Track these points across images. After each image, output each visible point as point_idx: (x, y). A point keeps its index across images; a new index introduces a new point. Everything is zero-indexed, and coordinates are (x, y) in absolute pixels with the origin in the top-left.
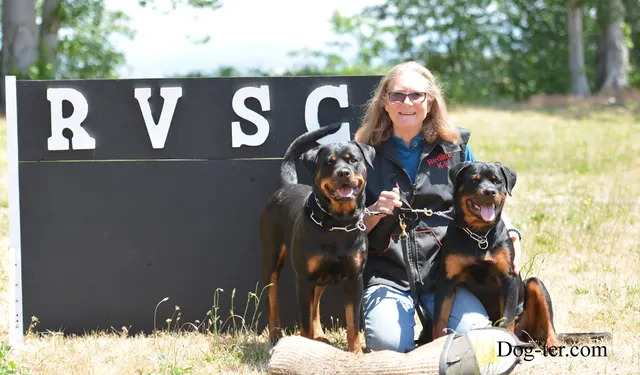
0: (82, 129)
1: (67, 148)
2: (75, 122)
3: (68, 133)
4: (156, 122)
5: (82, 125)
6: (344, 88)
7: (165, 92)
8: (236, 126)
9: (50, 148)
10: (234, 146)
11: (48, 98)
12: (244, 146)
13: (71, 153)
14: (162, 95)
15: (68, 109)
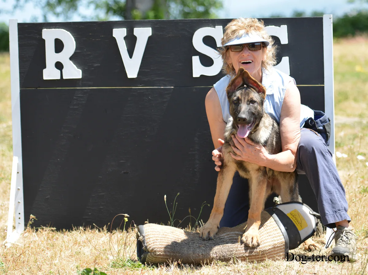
0: (71, 62)
1: (59, 78)
2: (65, 56)
3: (59, 66)
4: (131, 56)
5: (71, 59)
6: (284, 28)
7: (137, 31)
8: (196, 60)
9: (45, 78)
10: (194, 76)
11: (43, 37)
12: (202, 76)
13: (62, 82)
14: (135, 34)
15: (59, 46)
